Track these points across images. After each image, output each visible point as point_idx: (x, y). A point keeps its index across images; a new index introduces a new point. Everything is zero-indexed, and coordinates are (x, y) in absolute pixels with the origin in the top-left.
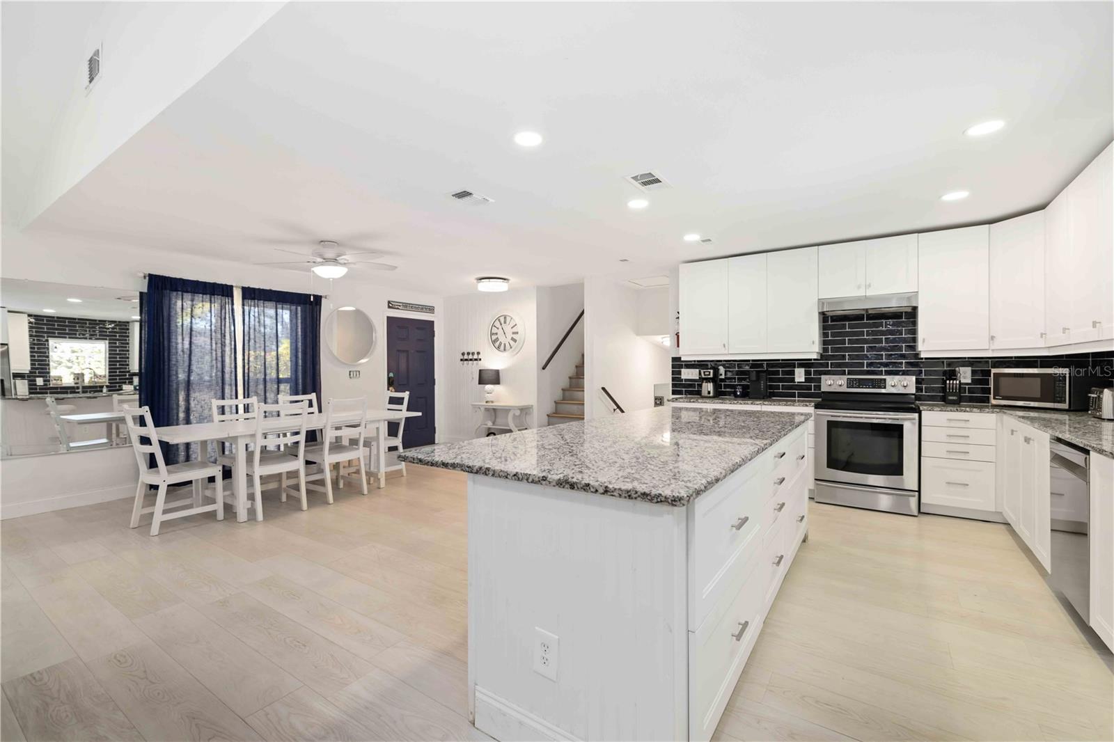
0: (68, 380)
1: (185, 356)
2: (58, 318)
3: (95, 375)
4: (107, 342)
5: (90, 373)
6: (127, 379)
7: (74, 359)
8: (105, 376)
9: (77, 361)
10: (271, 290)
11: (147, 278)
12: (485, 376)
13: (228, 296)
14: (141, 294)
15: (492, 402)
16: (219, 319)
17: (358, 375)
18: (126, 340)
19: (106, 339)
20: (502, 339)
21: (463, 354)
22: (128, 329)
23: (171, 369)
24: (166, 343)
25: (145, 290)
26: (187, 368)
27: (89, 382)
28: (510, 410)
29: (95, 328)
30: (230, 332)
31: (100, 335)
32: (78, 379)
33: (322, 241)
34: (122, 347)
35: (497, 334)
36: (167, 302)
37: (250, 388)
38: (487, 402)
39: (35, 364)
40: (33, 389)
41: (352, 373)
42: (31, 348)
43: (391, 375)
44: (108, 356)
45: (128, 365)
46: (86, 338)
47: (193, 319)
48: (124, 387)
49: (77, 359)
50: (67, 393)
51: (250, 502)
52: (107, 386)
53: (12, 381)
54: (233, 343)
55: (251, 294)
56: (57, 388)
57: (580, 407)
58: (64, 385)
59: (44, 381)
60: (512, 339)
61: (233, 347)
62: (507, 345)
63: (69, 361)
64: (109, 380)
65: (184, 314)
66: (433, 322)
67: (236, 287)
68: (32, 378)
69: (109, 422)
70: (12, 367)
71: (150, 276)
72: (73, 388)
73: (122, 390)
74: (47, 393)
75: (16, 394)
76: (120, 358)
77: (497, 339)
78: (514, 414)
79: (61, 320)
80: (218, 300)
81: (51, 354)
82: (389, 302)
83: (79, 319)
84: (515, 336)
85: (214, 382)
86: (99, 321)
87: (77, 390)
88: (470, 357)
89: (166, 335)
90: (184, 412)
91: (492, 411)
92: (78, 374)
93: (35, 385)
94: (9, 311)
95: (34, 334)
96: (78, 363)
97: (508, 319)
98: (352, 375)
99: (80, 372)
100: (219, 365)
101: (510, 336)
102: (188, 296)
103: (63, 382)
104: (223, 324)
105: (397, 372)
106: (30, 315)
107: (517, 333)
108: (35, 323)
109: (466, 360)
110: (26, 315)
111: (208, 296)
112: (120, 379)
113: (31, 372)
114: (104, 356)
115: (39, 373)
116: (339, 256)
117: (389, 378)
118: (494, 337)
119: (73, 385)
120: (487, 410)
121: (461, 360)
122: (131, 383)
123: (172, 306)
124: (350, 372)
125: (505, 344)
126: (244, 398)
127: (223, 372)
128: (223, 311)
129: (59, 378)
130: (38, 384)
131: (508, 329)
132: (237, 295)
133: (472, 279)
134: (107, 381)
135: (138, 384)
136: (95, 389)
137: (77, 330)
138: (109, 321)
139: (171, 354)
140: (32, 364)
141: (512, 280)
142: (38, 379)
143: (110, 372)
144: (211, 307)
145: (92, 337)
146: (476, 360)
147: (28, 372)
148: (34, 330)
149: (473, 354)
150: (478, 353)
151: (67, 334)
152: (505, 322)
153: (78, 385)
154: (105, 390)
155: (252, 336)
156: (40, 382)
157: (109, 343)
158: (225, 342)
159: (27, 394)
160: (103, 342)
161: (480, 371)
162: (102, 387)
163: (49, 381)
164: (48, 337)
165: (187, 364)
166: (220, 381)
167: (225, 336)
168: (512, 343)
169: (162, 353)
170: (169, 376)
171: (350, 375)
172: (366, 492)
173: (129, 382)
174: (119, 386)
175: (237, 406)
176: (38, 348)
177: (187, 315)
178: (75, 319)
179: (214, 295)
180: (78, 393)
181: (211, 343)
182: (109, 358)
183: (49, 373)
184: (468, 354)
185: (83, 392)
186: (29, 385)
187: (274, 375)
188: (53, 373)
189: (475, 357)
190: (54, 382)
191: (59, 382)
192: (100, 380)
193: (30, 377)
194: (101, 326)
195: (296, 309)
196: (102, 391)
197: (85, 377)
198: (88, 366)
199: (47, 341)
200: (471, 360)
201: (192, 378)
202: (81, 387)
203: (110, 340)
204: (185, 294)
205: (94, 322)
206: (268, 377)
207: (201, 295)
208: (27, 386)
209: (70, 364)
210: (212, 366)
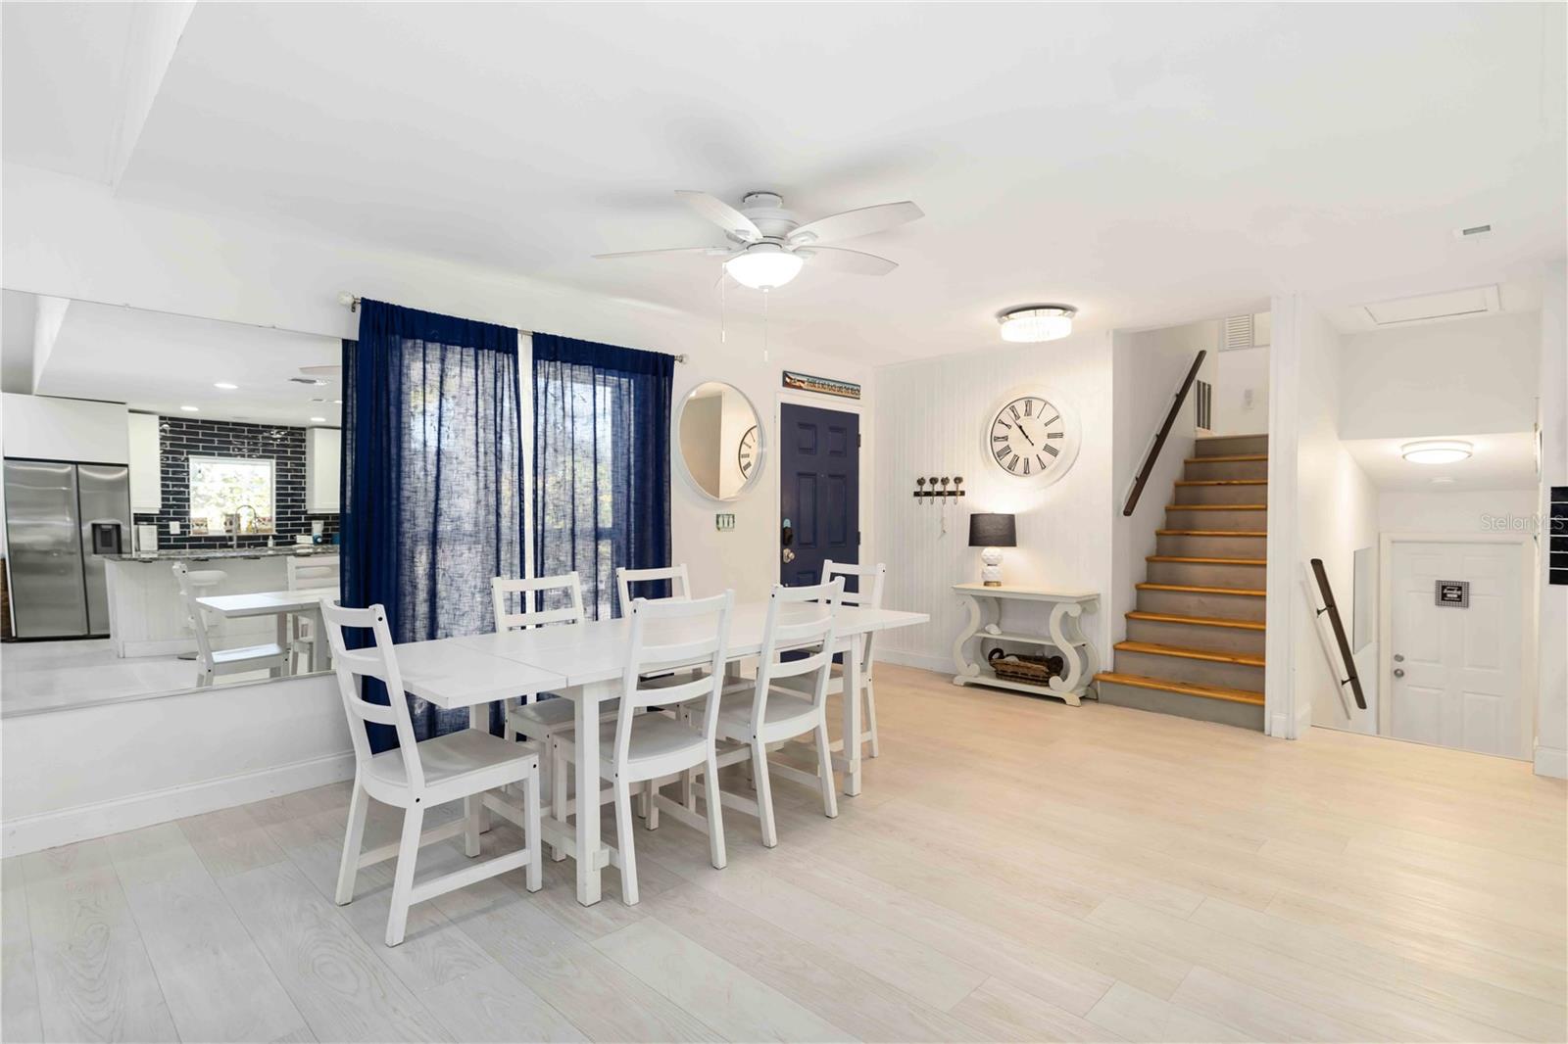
0: (216, 527)
1: (429, 477)
2: (203, 421)
3: (255, 517)
4: (274, 461)
5: (249, 515)
6: (303, 525)
7: (227, 492)
8: (270, 520)
9: (232, 495)
10: (584, 341)
11: (359, 308)
12: (987, 528)
13: (507, 352)
14: (346, 343)
15: (999, 584)
16: (492, 401)
17: (731, 525)
18: (301, 459)
19: (272, 457)
20: (1019, 447)
21: (921, 482)
22: (304, 441)
23: (403, 507)
24: (394, 451)
25: (355, 336)
26: (433, 505)
27: (247, 529)
28: (1056, 603)
29: (255, 438)
30: (511, 430)
31: (264, 451)
32: (231, 524)
33: (750, 194)
34: (296, 470)
35: (1006, 438)
36: (396, 361)
37: (546, 550)
38: (986, 584)
39: (168, 500)
40: (165, 541)
41: (721, 520)
42: (162, 472)
43: (787, 523)
44: (274, 486)
45: (304, 501)
46: (243, 456)
47: (444, 401)
48: (300, 538)
49: (231, 492)
50: (214, 547)
51: (606, 851)
52: (274, 537)
53: (134, 527)
54: (516, 453)
55: (553, 350)
56: (199, 539)
57: (1257, 603)
58: (210, 534)
59: (182, 527)
60: (1048, 449)
61: (516, 461)
62: (1034, 464)
63: (220, 495)
64: (277, 525)
65: (428, 390)
66: (857, 416)
67: (525, 333)
68: (164, 522)
69: (281, 614)
70: (133, 505)
71: (365, 302)
72: (222, 538)
73: (295, 543)
74: (184, 547)
75: (138, 550)
76: (292, 489)
77: (1007, 450)
78: (1066, 615)
79: (208, 424)
80: (488, 360)
81: (192, 484)
82: (785, 374)
83: (234, 424)
84: (1054, 443)
85: (482, 536)
86: (263, 426)
87: (230, 543)
88: (938, 487)
89: (393, 434)
90: (425, 601)
91: (995, 603)
92: (232, 516)
93: (168, 533)
94: (131, 411)
95: (168, 448)
96: (233, 499)
97: (1036, 406)
98: (721, 525)
99: (234, 513)
100: (492, 500)
101: (1041, 441)
102: (434, 351)
103: (209, 527)
104: (499, 409)
105: (796, 518)
106: (161, 418)
107: (1061, 435)
108: (171, 431)
109: (928, 494)
110: (157, 418)
111: (472, 351)
112: (292, 525)
113: (161, 512)
114: (269, 486)
115: (174, 513)
116: (791, 228)
117: (784, 530)
118: (999, 446)
119: (224, 534)
120: (982, 600)
121: (917, 494)
122: (309, 532)
123: (405, 371)
124: (718, 516)
125: (1027, 462)
126: (536, 576)
127: (498, 515)
128: (499, 384)
129: (203, 523)
130: (172, 532)
131: (1035, 427)
132: (525, 348)
133: (987, 316)
134: (274, 529)
135: (320, 534)
136: (255, 541)
137: (230, 443)
138: (277, 427)
139: (403, 475)
140: (163, 499)
141: (1085, 309)
142: (172, 524)
143: (278, 513)
144: (477, 375)
145: (252, 453)
146: (952, 493)
147: (158, 512)
148: (168, 442)
149: (945, 481)
150: (958, 480)
151: (216, 448)
152: (1028, 413)
153: (230, 534)
154: (271, 543)
155: (550, 441)
156: (175, 528)
157: (277, 464)
158: (501, 451)
159: (156, 548)
160: (267, 462)
161: (973, 517)
162: (266, 538)
163: (188, 527)
164: (188, 453)
165: (432, 496)
166: (493, 535)
167: (501, 438)
168: (1046, 457)
169: (385, 473)
170: (399, 523)
171: (718, 522)
172: (834, 812)
173: (306, 531)
174: (292, 537)
175: (523, 594)
176: (174, 473)
177: (431, 392)
178: (227, 423)
179: (482, 348)
180: (231, 547)
181: (477, 451)
182: (277, 489)
183: (187, 513)
184: (933, 481)
185: (240, 546)
186: (159, 533)
187: (590, 525)
188: (195, 513)
189: (951, 487)
190: (196, 528)
191: (203, 529)
192: (264, 527)
193: (160, 520)
194: (265, 434)
195: (629, 382)
196: (266, 545)
197: (242, 519)
198: (246, 503)
199: (187, 459)
200: (939, 494)
201: (441, 528)
202: (235, 538)
203: (278, 458)
204: (429, 345)
205: (255, 430)
206: (578, 529)
207: (458, 348)
208: (155, 536)
209: (221, 501)
210: (478, 502)
